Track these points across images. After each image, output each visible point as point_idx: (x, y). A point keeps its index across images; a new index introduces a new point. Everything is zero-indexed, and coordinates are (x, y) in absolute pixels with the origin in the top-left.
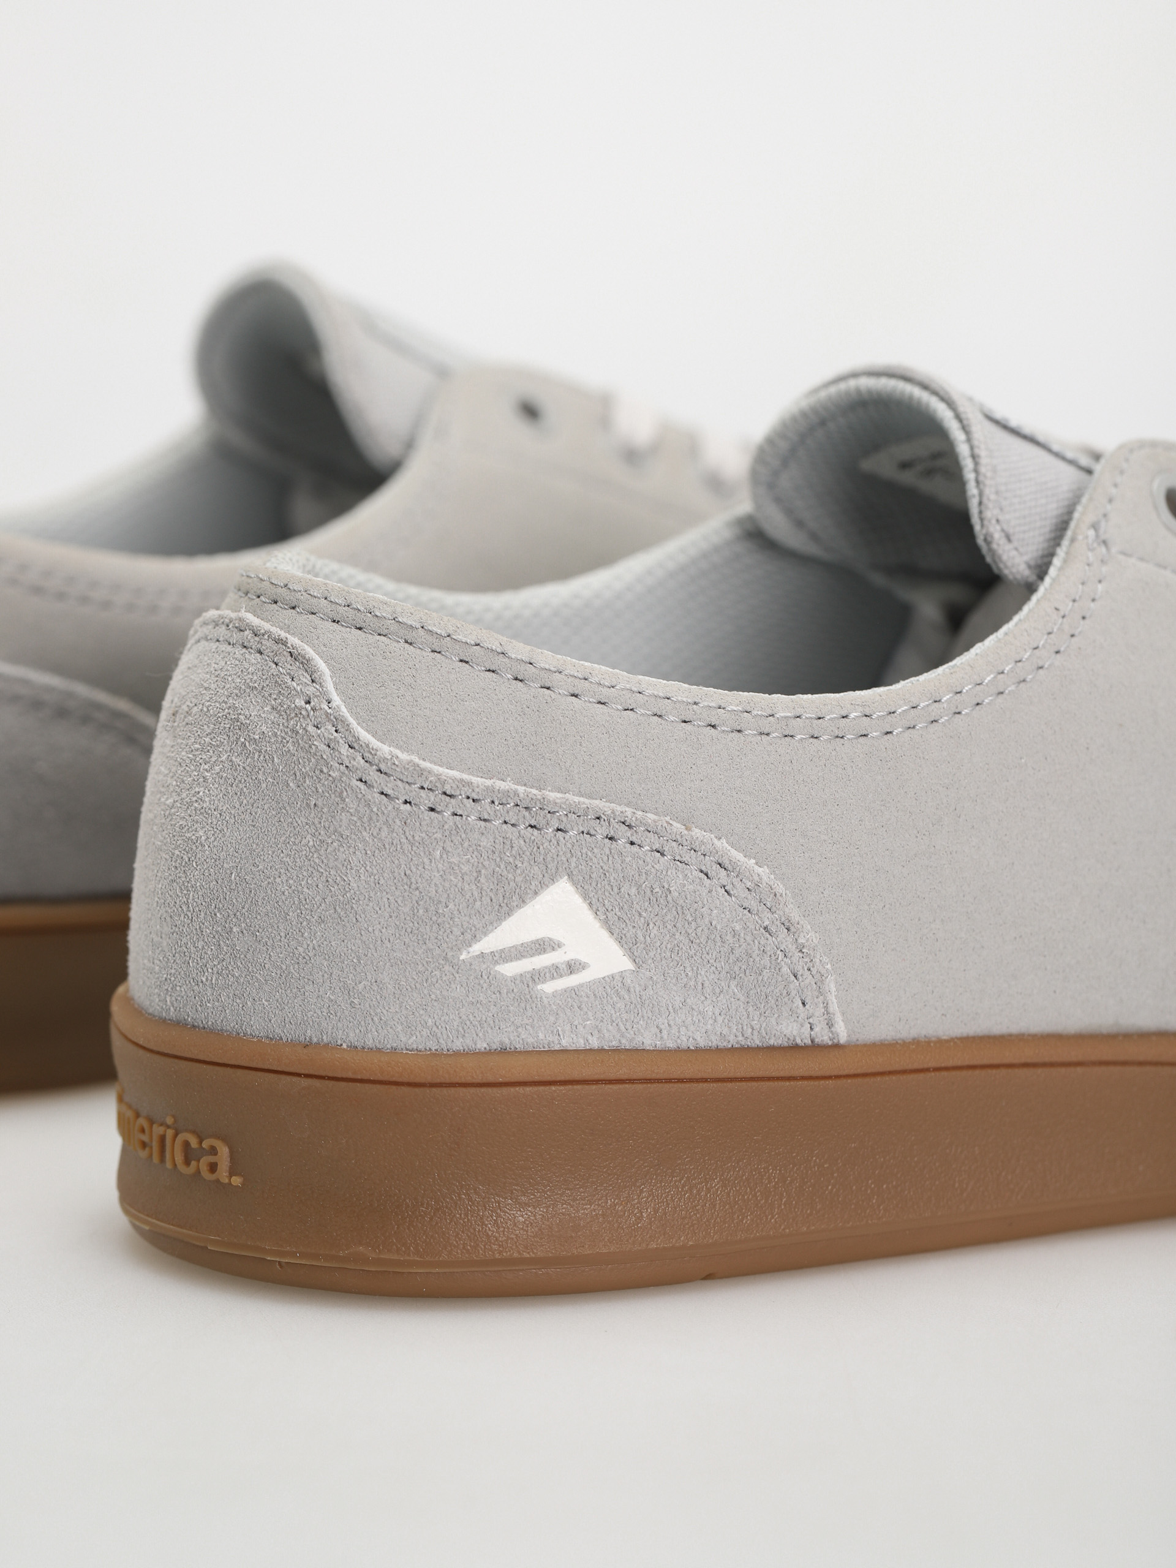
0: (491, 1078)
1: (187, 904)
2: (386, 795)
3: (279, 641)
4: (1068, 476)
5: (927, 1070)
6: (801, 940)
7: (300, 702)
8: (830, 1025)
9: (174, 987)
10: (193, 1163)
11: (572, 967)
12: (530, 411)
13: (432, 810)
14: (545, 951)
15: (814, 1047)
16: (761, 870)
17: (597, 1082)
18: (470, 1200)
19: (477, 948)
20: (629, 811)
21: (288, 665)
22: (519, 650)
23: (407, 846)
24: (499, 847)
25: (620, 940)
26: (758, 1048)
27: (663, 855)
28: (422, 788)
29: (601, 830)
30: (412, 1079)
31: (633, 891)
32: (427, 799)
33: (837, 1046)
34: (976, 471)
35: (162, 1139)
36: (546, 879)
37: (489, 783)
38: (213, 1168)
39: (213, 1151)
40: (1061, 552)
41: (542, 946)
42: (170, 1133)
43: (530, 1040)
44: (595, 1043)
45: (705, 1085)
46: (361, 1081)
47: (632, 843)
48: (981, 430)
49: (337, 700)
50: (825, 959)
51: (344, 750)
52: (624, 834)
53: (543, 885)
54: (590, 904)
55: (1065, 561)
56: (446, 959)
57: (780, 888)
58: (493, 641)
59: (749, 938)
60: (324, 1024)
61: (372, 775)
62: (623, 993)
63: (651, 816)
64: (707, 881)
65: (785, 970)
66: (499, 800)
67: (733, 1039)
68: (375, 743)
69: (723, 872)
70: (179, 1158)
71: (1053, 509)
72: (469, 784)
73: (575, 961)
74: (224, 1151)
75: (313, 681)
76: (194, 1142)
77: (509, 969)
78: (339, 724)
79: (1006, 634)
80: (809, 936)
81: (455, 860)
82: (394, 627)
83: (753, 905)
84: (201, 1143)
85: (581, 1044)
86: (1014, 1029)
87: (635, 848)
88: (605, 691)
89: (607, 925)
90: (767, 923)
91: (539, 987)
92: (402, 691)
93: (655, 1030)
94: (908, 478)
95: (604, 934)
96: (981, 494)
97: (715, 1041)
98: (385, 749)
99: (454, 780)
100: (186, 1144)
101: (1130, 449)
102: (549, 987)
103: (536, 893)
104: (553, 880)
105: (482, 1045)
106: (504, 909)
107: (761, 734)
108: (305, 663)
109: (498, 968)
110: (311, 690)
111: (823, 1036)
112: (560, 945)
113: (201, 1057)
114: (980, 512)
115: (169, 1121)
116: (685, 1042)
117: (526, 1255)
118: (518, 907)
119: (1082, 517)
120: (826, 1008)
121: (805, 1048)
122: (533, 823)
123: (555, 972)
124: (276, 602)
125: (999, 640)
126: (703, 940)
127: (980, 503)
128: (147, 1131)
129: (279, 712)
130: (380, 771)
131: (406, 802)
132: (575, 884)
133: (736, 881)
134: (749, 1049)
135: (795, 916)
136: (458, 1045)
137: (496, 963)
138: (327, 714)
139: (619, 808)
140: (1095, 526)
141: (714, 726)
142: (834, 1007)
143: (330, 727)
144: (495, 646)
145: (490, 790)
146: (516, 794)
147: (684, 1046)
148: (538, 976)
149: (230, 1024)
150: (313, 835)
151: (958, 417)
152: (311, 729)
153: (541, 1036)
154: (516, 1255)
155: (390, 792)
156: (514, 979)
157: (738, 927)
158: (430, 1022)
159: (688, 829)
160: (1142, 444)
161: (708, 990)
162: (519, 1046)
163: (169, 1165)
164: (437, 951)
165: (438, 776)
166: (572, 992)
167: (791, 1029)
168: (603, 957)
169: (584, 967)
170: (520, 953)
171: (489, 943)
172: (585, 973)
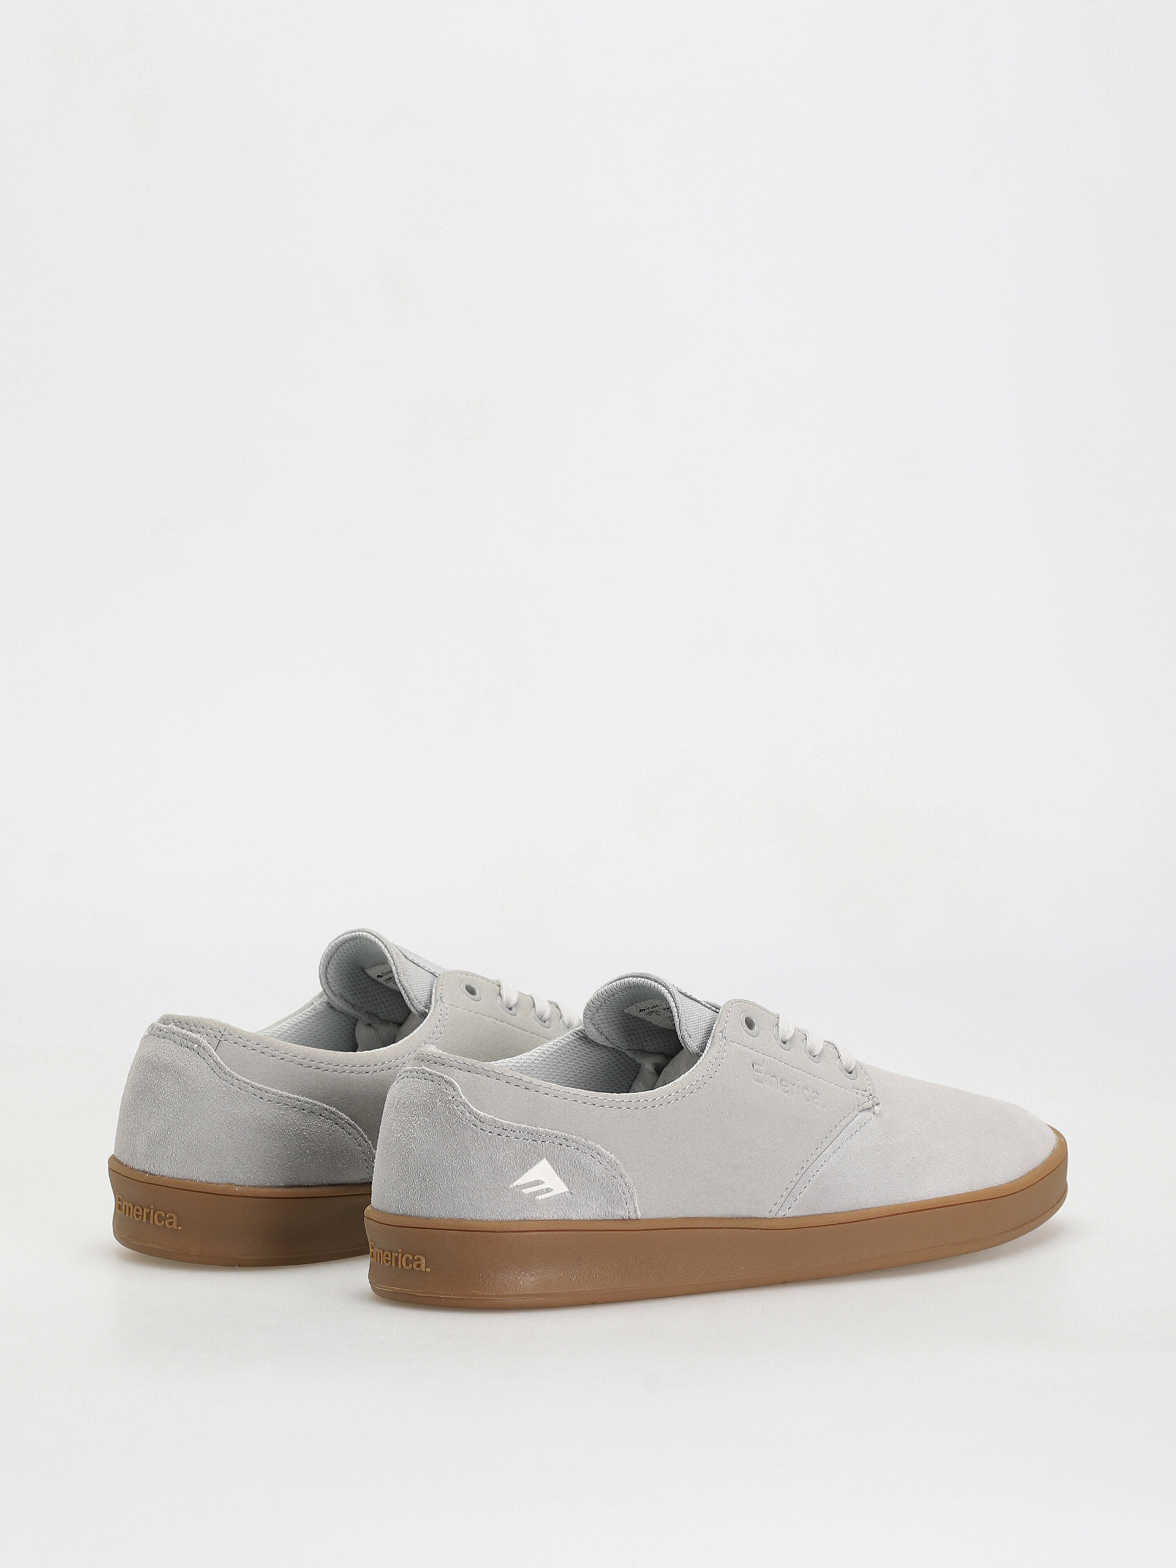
0: (522, 1229)
1: (408, 1171)
2: (483, 1130)
3: (440, 1077)
4: (709, 1014)
5: (668, 1229)
6: (626, 1181)
7: (450, 1098)
8: (635, 1212)
9: (402, 1202)
10: (411, 1265)
11: (548, 1190)
12: (471, 991)
13: (499, 1135)
14: (538, 1184)
15: (630, 1219)
16: (611, 1156)
17: (557, 1231)
18: (514, 1273)
19: (515, 1184)
20: (567, 1135)
21: (444, 1085)
22: (526, 1078)
23: (491, 1148)
24: (522, 1148)
25: (564, 1181)
26: (611, 1220)
27: (578, 1150)
28: (495, 1127)
29: (557, 1142)
30: (494, 1230)
31: (568, 1163)
32: (499, 1131)
33: (638, 1219)
34: (678, 1013)
35: (397, 1258)
36: (539, 1159)
37: (519, 1125)
38: (419, 1266)
39: (419, 1260)
40: (709, 1042)
41: (538, 1183)
42: (400, 1255)
43: (534, 1216)
44: (556, 1217)
45: (594, 1232)
46: (476, 1231)
47: (568, 1146)
48: (678, 996)
49: (463, 1097)
50: (634, 1188)
51: (468, 1114)
52: (565, 1143)
53: (538, 1161)
54: (554, 1168)
55: (711, 1045)
56: (505, 1187)
57: (618, 1162)
58: (518, 1075)
59: (608, 1180)
60: (461, 1212)
61: (478, 1123)
62: (565, 1199)
63: (574, 1137)
64: (594, 1160)
65: (620, 1191)
66: (523, 1130)
67: (603, 1216)
68: (478, 1112)
69: (599, 1157)
70: (404, 1264)
71: (704, 1026)
72: (512, 1125)
73: (549, 1188)
74: (423, 1260)
75: (454, 1090)
76: (411, 1258)
77: (527, 1191)
78: (465, 1105)
79: (692, 1071)
80: (628, 1179)
81: (507, 1152)
82: (482, 1071)
83: (609, 1168)
84: (413, 1257)
85: (551, 1218)
86: (697, 1216)
87: (569, 1148)
88: (557, 1092)
89: (560, 1175)
90: (614, 1174)
91: (537, 1197)
92: (487, 1093)
93: (576, 1213)
94: (642, 1015)
95: (559, 1178)
96: (680, 1021)
97: (596, 1217)
98: (482, 1114)
99: (507, 1124)
100: (407, 1258)
101: (730, 1003)
102: (540, 1197)
103: (535, 1164)
104: (541, 1159)
105: (517, 1218)
106: (525, 1170)
107: (610, 1107)
108: (451, 1084)
109: (522, 1190)
110: (454, 1093)
111: (633, 1216)
112: (544, 1182)
113: (414, 1226)
114: (680, 1027)
115: (400, 1251)
116: (586, 1217)
117: (533, 1293)
118: (530, 1169)
119: (716, 1029)
120: (634, 1206)
121: (627, 1220)
122: (534, 1139)
123: (542, 1192)
124: (436, 1063)
125: (690, 1073)
126: (592, 1180)
127: (680, 1024)
128: (389, 1256)
129: (442, 1102)
130: (480, 1121)
131: (490, 1132)
132: (548, 1161)
133: (603, 1159)
134: (608, 1220)
135: (624, 1172)
136: (509, 1218)
137: (522, 1189)
138: (461, 1102)
139: (563, 1134)
140: (721, 1032)
141: (594, 1105)
142: (637, 1205)
143: (462, 1106)
144: (518, 1077)
145: (519, 1127)
146: (528, 1128)
147: (586, 1219)
148: (537, 1193)
149: (425, 1214)
150: (457, 1145)
151: (670, 992)
152: (455, 1107)
153: (538, 1215)
154: (530, 1293)
155: (484, 1129)
156: (528, 1194)
157: (604, 1176)
158: (500, 1210)
159: (587, 1141)
160: (736, 1001)
161: (594, 1199)
162: (530, 1219)
163: (400, 1266)
164: (502, 1185)
165: (501, 1123)
166: (548, 1199)
167: (621, 1213)
168: (558, 1187)
169: (552, 1190)
170: (530, 1185)
171: (520, 1182)
172: (552, 1192)
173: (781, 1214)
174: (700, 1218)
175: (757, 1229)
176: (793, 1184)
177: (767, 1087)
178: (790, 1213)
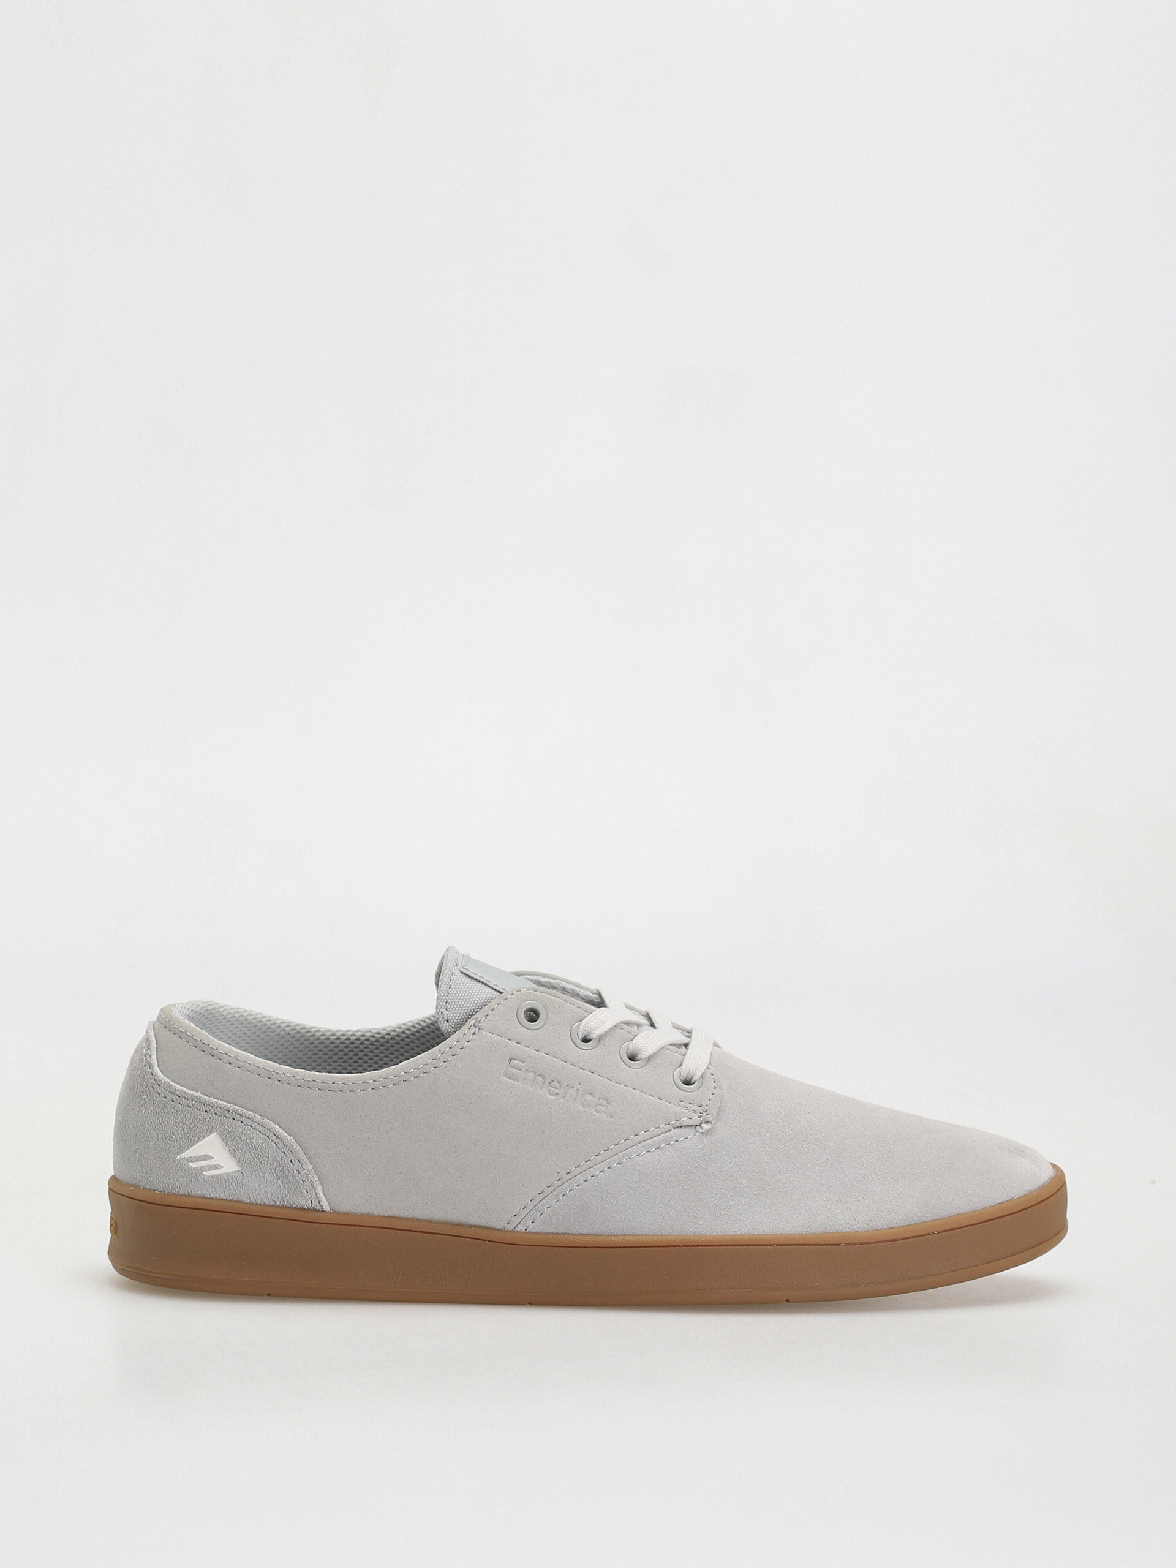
6: (305, 1167)
8: (320, 1202)
11: (216, 1167)
13: (172, 1101)
14: (205, 1159)
15: (315, 1210)
16: (289, 1138)
19: (183, 1155)
20: (240, 1109)
22: (214, 1044)
25: (234, 1158)
27: (252, 1127)
28: (170, 1092)
29: (230, 1116)
31: (240, 1140)
32: (171, 1096)
36: (209, 1132)
37: (192, 1093)
41: (206, 1157)
44: (223, 1196)
49: (154, 1057)
50: (315, 1176)
51: (150, 1075)
52: (237, 1118)
53: (207, 1134)
56: (172, 1158)
57: (296, 1146)
59: (283, 1164)
61: (156, 1086)
62: (235, 1179)
63: (249, 1112)
64: (268, 1140)
65: (298, 1177)
66: (195, 1100)
67: (279, 1203)
69: (275, 1137)
71: (468, 1007)
72: (185, 1092)
73: (218, 1165)
77: (193, 1165)
80: (308, 1166)
83: (286, 1151)
87: (241, 1124)
88: (241, 1062)
89: (231, 1152)
90: (291, 1158)
91: (205, 1173)
92: (173, 1056)
95: (229, 1156)
99: (180, 1090)
102: (207, 1174)
103: (205, 1137)
104: (211, 1133)
105: (183, 1192)
106: (193, 1142)
107: (298, 1086)
109: (190, 1164)
111: (316, 1207)
112: (212, 1158)
118: (198, 1141)
120: (318, 1196)
121: (308, 1210)
122: (206, 1110)
123: (210, 1168)
126: (266, 1162)
130: (158, 1084)
131: (165, 1097)
133: (280, 1141)
134: (287, 1207)
135: (302, 1157)
136: (174, 1190)
138: (149, 1062)
139: (236, 1108)
141: (279, 1081)
142: (321, 1196)
143: (148, 1067)
144: (206, 1042)
145: (192, 1095)
146: (201, 1098)
147: (260, 1203)
148: (203, 1169)
152: (143, 1067)
153: (204, 1191)
155: (160, 1093)
156: (194, 1168)
157: (279, 1159)
158: (165, 1182)
159: (263, 1119)
161: (268, 1183)
162: (196, 1194)
164: (169, 1155)
165: (175, 1088)
166: (216, 1177)
167: (303, 1202)
168: (228, 1165)
169: (221, 1167)
170: (198, 1159)
171: (187, 1154)
172: (221, 1169)
173: (521, 1228)
174: (407, 1219)
175: (485, 1240)
176: (542, 1196)
177: (521, 1085)
178: (533, 1228)
